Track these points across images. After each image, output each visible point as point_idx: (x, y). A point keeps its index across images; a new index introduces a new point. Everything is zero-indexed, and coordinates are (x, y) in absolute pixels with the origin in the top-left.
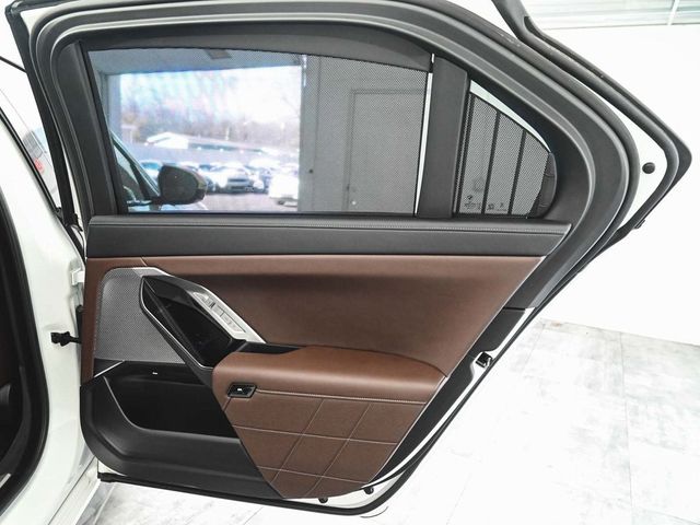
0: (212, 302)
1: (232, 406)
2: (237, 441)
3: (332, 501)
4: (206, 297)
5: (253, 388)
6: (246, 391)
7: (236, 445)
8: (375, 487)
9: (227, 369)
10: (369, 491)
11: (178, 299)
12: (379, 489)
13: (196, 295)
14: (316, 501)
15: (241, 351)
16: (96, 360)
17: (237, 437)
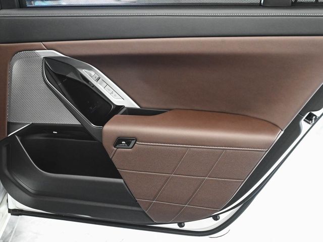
0: (97, 77)
1: (117, 155)
2: (120, 181)
3: (189, 226)
4: (93, 73)
5: (134, 141)
6: (128, 143)
7: (120, 184)
8: (220, 215)
9: (113, 128)
10: (216, 218)
11: (71, 75)
12: (224, 217)
13: (84, 72)
14: (175, 226)
15: (122, 114)
16: (9, 123)
17: (121, 178)
